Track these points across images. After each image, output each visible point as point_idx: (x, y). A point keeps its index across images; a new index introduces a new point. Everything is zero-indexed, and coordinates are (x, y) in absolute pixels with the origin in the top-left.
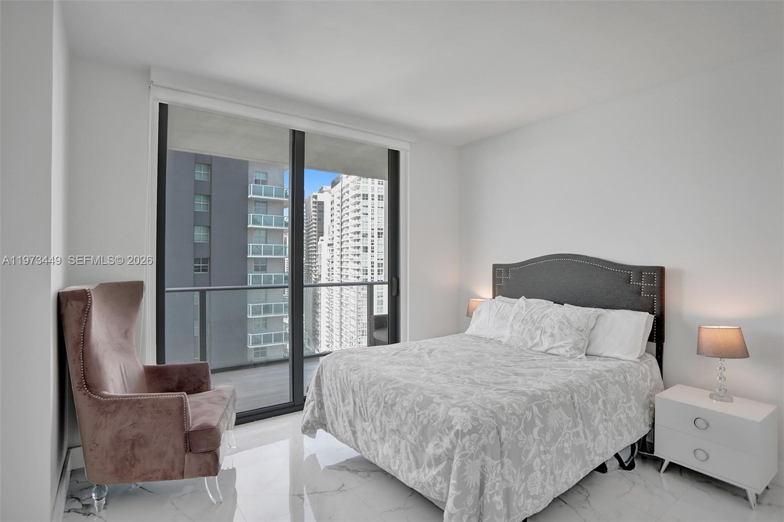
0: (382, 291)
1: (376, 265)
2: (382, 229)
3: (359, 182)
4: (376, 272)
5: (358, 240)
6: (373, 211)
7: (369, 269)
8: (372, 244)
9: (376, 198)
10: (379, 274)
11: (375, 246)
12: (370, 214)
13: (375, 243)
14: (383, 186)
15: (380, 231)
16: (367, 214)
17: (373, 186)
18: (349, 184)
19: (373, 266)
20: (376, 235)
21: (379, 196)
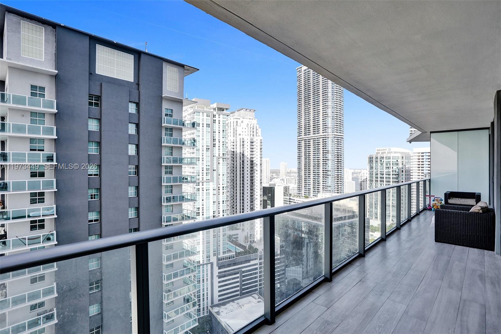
0: (209, 186)
1: (205, 170)
2: (209, 146)
3: (193, 115)
4: (205, 174)
5: (193, 153)
6: (203, 134)
7: (201, 172)
8: (203, 156)
9: (205, 125)
10: (207, 175)
11: (205, 157)
12: (201, 135)
13: (205, 155)
14: (210, 118)
15: (208, 147)
16: (199, 136)
17: (203, 117)
18: (186, 116)
19: (203, 170)
20: (205, 150)
21: (207, 124)
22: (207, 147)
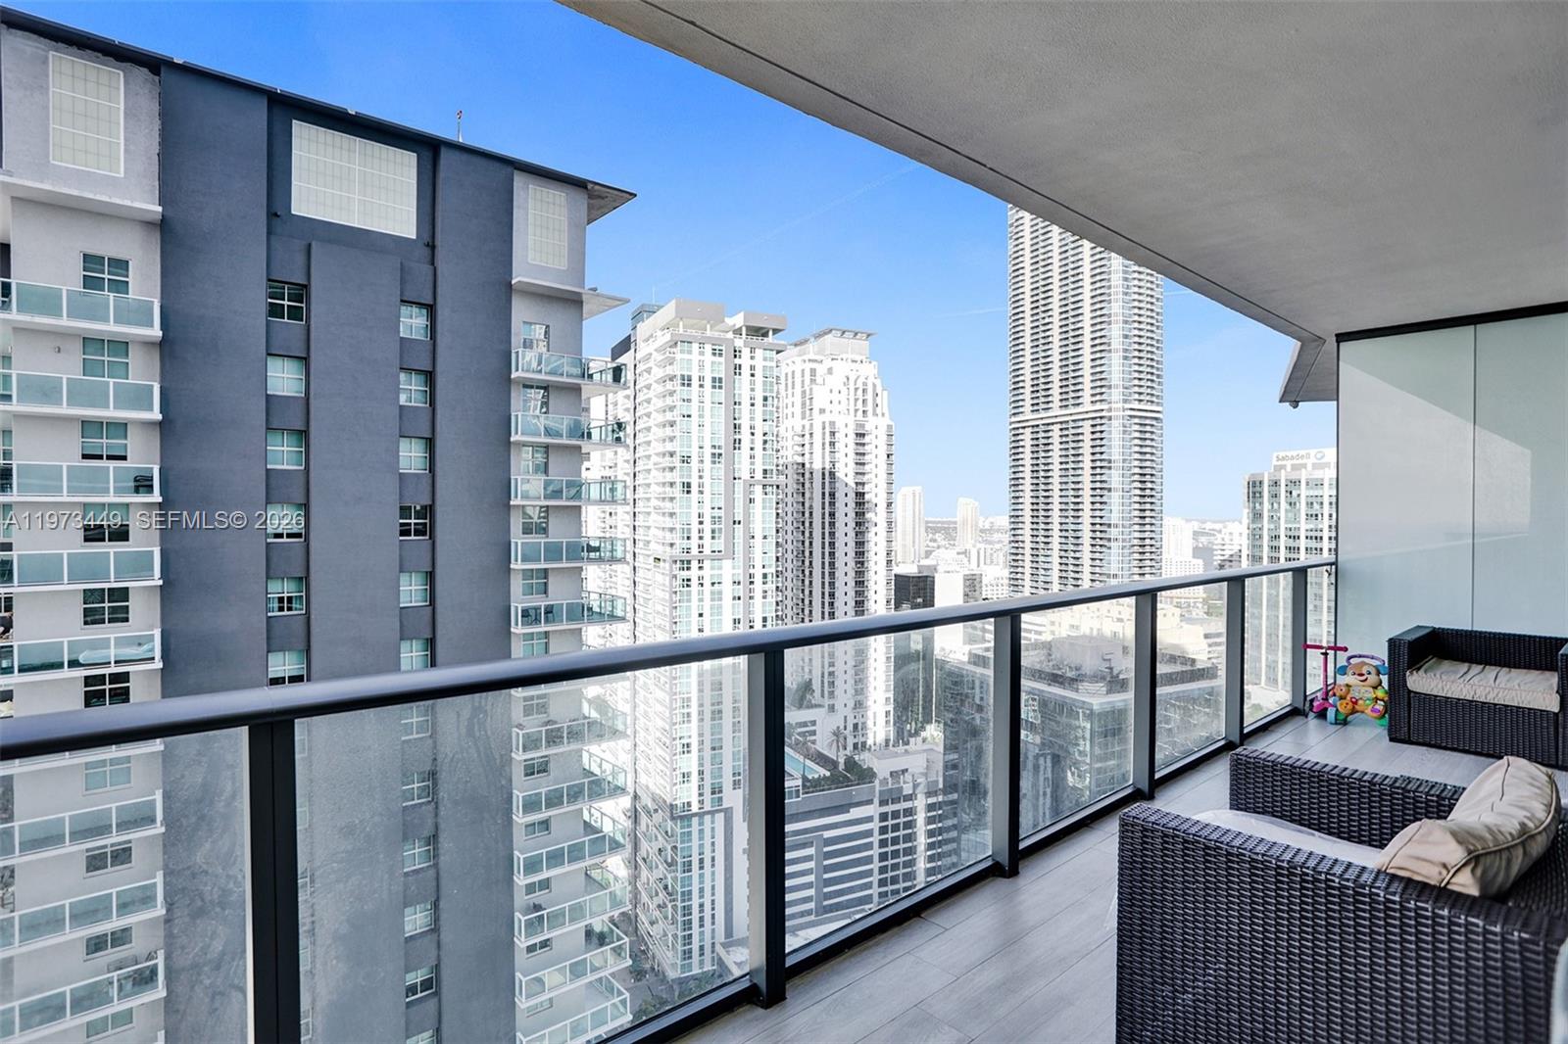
0: (720, 572)
1: (707, 520)
2: (719, 447)
3: (672, 350)
4: (707, 535)
5: (672, 469)
6: (701, 409)
7: (695, 527)
8: (701, 477)
9: (708, 383)
10: (713, 538)
11: (707, 481)
12: (695, 413)
13: (707, 474)
14: (722, 359)
15: (717, 451)
16: (689, 416)
17: (702, 358)
18: (651, 354)
19: (701, 523)
20: (708, 458)
21: (714, 380)
22: (714, 451)
